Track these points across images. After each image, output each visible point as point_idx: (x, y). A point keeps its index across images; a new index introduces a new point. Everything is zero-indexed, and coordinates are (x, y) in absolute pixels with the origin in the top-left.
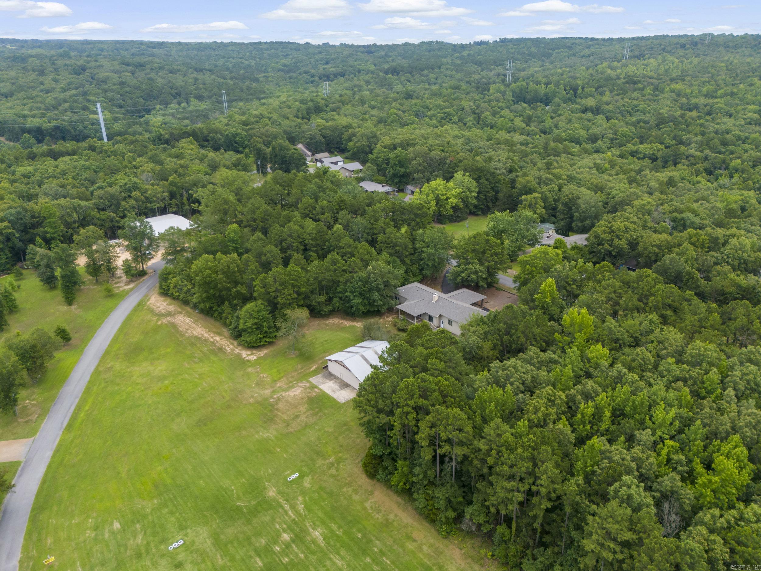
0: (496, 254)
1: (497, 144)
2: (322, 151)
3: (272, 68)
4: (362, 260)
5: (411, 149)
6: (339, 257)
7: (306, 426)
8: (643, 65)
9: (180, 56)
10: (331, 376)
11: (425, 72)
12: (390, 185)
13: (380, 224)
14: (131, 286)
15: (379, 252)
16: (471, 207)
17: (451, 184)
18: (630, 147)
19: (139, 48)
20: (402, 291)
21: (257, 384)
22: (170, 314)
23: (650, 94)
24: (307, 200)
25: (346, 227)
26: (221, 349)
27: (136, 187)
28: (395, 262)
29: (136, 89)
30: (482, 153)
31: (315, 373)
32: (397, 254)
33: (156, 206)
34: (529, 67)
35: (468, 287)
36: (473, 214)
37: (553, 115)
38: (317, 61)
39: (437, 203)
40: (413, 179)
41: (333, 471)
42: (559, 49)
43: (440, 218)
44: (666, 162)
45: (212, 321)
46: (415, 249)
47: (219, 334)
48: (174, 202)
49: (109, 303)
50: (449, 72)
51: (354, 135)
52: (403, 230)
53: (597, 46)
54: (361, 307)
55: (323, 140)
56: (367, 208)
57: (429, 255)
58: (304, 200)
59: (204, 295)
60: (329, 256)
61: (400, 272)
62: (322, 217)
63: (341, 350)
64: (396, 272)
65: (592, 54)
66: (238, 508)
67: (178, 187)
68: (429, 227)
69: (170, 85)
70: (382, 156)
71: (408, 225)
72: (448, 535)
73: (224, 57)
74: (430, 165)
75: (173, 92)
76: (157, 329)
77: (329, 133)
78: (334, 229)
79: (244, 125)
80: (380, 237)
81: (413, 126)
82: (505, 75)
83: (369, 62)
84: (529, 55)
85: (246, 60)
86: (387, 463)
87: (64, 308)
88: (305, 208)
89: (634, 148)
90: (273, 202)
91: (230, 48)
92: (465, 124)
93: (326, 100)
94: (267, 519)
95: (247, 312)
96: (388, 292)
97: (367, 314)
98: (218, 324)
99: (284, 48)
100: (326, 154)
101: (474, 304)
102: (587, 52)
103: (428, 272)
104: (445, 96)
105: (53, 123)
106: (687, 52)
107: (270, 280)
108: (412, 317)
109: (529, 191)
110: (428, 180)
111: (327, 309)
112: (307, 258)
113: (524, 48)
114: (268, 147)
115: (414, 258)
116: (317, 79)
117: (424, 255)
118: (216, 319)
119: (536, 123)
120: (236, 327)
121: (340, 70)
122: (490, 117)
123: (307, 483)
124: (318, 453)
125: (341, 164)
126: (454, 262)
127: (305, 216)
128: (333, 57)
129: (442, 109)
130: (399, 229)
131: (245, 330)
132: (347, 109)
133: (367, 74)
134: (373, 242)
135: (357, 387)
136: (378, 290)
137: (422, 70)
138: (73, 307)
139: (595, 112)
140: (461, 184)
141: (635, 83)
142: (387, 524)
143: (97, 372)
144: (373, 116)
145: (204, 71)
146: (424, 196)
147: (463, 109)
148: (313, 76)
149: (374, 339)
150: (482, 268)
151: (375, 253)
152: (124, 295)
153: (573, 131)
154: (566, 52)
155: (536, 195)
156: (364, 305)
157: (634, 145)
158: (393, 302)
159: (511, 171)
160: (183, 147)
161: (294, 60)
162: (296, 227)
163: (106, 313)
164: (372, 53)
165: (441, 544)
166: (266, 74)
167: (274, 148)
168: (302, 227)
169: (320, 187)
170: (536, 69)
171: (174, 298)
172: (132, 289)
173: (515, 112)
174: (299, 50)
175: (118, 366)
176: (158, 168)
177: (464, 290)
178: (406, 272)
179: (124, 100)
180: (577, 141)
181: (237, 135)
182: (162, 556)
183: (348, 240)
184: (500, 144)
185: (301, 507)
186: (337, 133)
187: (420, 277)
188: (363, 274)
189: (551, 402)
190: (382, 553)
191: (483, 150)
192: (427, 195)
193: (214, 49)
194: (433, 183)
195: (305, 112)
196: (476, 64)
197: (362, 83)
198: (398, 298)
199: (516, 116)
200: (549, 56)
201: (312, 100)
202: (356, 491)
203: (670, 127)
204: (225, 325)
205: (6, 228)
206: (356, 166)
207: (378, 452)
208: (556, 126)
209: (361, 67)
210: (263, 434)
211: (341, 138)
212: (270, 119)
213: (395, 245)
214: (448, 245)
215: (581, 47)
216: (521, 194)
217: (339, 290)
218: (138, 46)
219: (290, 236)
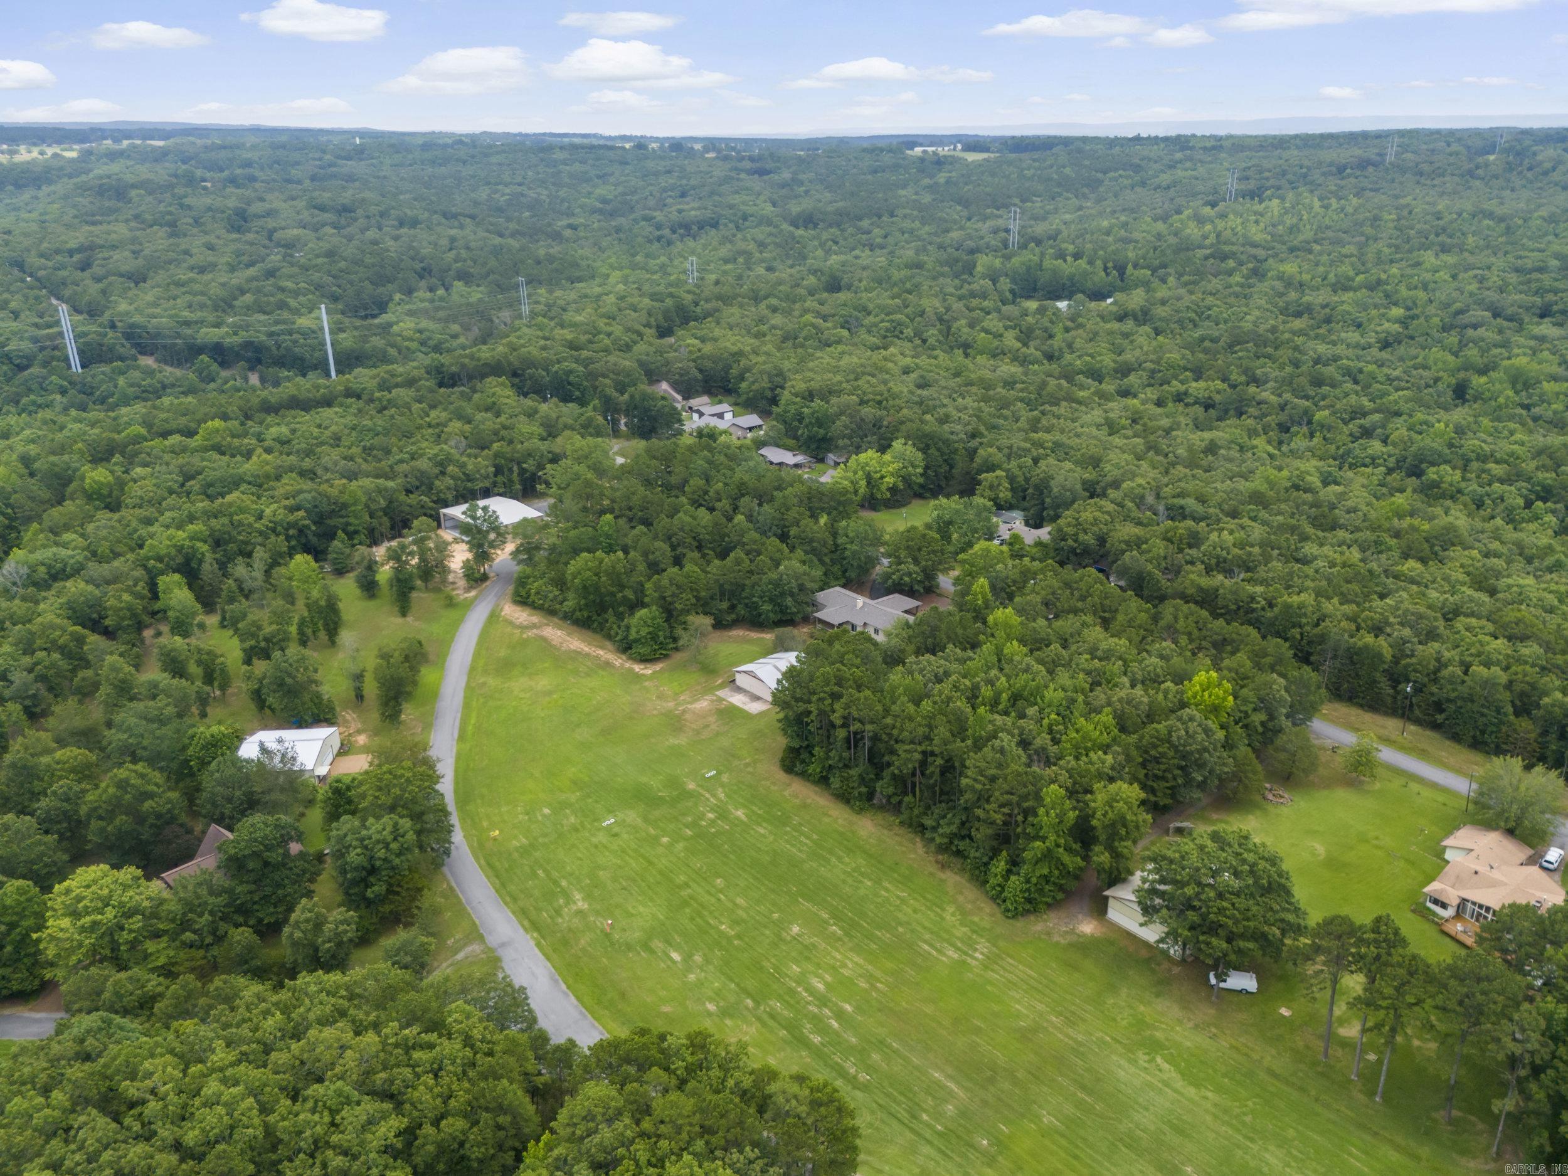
0: (934, 552)
1: (966, 385)
2: (698, 394)
3: (581, 207)
4: (771, 559)
5: (834, 400)
6: (743, 555)
7: (718, 734)
8: (1255, 213)
9: (402, 179)
10: (739, 690)
11: (865, 224)
12: (805, 453)
13: (793, 514)
14: (473, 593)
15: (792, 549)
16: (916, 488)
17: (887, 457)
18: (1176, 386)
19: (320, 159)
20: (821, 596)
21: (658, 697)
22: (534, 626)
23: (1238, 284)
24: (696, 482)
25: (750, 518)
26: (608, 664)
27: (449, 460)
28: (811, 561)
29: (356, 264)
30: (935, 407)
31: (722, 686)
32: (813, 551)
33: (479, 485)
34: (1056, 210)
35: (901, 592)
36: (920, 496)
37: (1069, 324)
38: (664, 190)
39: (869, 483)
40: (837, 447)
41: (750, 769)
42: (1116, 170)
43: (872, 503)
44: (1226, 411)
45: (590, 633)
46: (836, 545)
47: (602, 648)
48: (500, 479)
49: (453, 614)
50: (907, 224)
51: (748, 370)
52: (823, 520)
53: (1188, 164)
54: (771, 615)
55: (700, 376)
56: (775, 493)
57: (854, 553)
58: (691, 482)
59: (583, 602)
60: (732, 555)
61: (818, 573)
62: (718, 505)
63: (751, 661)
64: (813, 573)
65: (1175, 184)
66: (661, 798)
67: (506, 459)
68: (854, 517)
69: (412, 253)
70: (792, 409)
71: (829, 514)
72: (860, 811)
73: (488, 183)
74: (860, 428)
75: (418, 266)
76: (525, 643)
77: (708, 364)
78: (736, 521)
79: (571, 348)
80: (793, 531)
81: (840, 348)
82: (1007, 231)
83: (762, 198)
84: (1059, 185)
85: (530, 188)
86: (804, 755)
87: (399, 620)
88: (694, 492)
89: (1183, 388)
90: (648, 483)
91: (494, 159)
92: (924, 341)
93: (694, 293)
94: (690, 804)
95: (641, 619)
96: (802, 597)
97: (779, 623)
98: (598, 637)
99: (598, 159)
100: (705, 399)
101: (906, 612)
102: (1165, 178)
103: (852, 574)
104: (895, 284)
105: (243, 336)
106: (1343, 183)
107: (665, 582)
108: (832, 626)
109: (992, 468)
110: (858, 450)
111: (730, 617)
112: (704, 556)
113: (1051, 166)
114: (622, 394)
115: (835, 556)
116: (666, 232)
117: (847, 553)
118: (595, 631)
119: (1038, 341)
120: (626, 637)
121: (708, 214)
122: (966, 330)
123: (725, 778)
124: (733, 756)
125: (728, 416)
126: (885, 561)
127: (697, 504)
128: (693, 182)
129: (887, 314)
130: (817, 522)
131: (636, 641)
132: (733, 314)
133: (759, 224)
134: (784, 537)
135: (770, 699)
136: (792, 594)
137: (860, 219)
138: (409, 619)
139: (1141, 318)
140: (899, 457)
141: (1224, 257)
142: (805, 806)
143: (469, 687)
144: (774, 327)
145: (462, 219)
146: (850, 474)
147: (922, 314)
148: (659, 227)
149: (787, 650)
150: (916, 569)
151: (786, 550)
152: (468, 605)
153: (1093, 357)
154: (1127, 177)
155: (999, 473)
156: (775, 613)
157: (1182, 382)
158: (810, 609)
159: (973, 436)
160: (494, 394)
161: (620, 189)
162: (687, 519)
163: (456, 625)
164: (768, 172)
165: (854, 818)
166: (571, 221)
167: (632, 396)
168: (694, 518)
169: (710, 462)
170: (1068, 217)
171: (535, 608)
172: (476, 598)
173: (1009, 319)
174: (627, 163)
175: (493, 682)
176: (467, 427)
177: (896, 596)
178: (825, 574)
179: (339, 286)
180: (1096, 375)
181: (571, 372)
182: (599, 830)
183: (754, 535)
184: (972, 385)
185: (722, 796)
186: (720, 366)
187: (843, 581)
188: (774, 576)
189: (956, 687)
190: (801, 824)
191: (938, 403)
192: (855, 473)
193: (464, 162)
194: (863, 457)
195: (660, 317)
196: (959, 204)
197: (752, 247)
198: (816, 606)
199: (1006, 328)
200: (1094, 184)
201: (671, 295)
202: (774, 784)
203: (1248, 351)
204: (609, 637)
205: (303, 518)
206: (753, 420)
207: (796, 744)
208: (1070, 346)
209: (750, 210)
210: (673, 741)
211: (727, 373)
212: (609, 335)
213: (812, 541)
214: (877, 541)
215: (1157, 166)
216: (980, 472)
217: (744, 594)
218: (317, 155)
219: (682, 529)
